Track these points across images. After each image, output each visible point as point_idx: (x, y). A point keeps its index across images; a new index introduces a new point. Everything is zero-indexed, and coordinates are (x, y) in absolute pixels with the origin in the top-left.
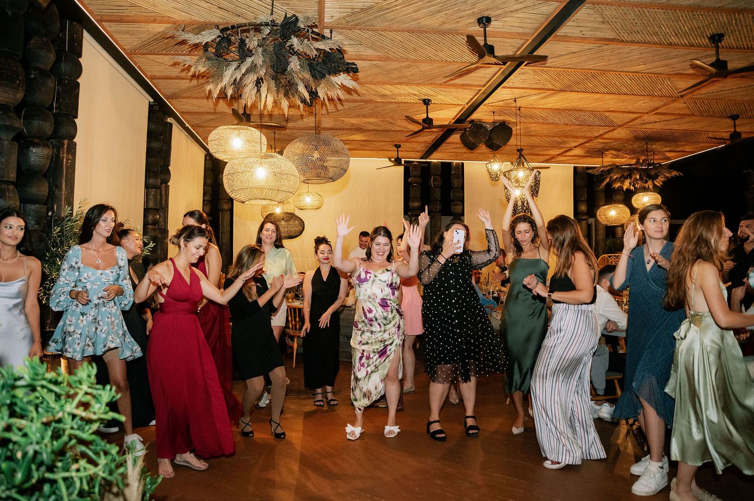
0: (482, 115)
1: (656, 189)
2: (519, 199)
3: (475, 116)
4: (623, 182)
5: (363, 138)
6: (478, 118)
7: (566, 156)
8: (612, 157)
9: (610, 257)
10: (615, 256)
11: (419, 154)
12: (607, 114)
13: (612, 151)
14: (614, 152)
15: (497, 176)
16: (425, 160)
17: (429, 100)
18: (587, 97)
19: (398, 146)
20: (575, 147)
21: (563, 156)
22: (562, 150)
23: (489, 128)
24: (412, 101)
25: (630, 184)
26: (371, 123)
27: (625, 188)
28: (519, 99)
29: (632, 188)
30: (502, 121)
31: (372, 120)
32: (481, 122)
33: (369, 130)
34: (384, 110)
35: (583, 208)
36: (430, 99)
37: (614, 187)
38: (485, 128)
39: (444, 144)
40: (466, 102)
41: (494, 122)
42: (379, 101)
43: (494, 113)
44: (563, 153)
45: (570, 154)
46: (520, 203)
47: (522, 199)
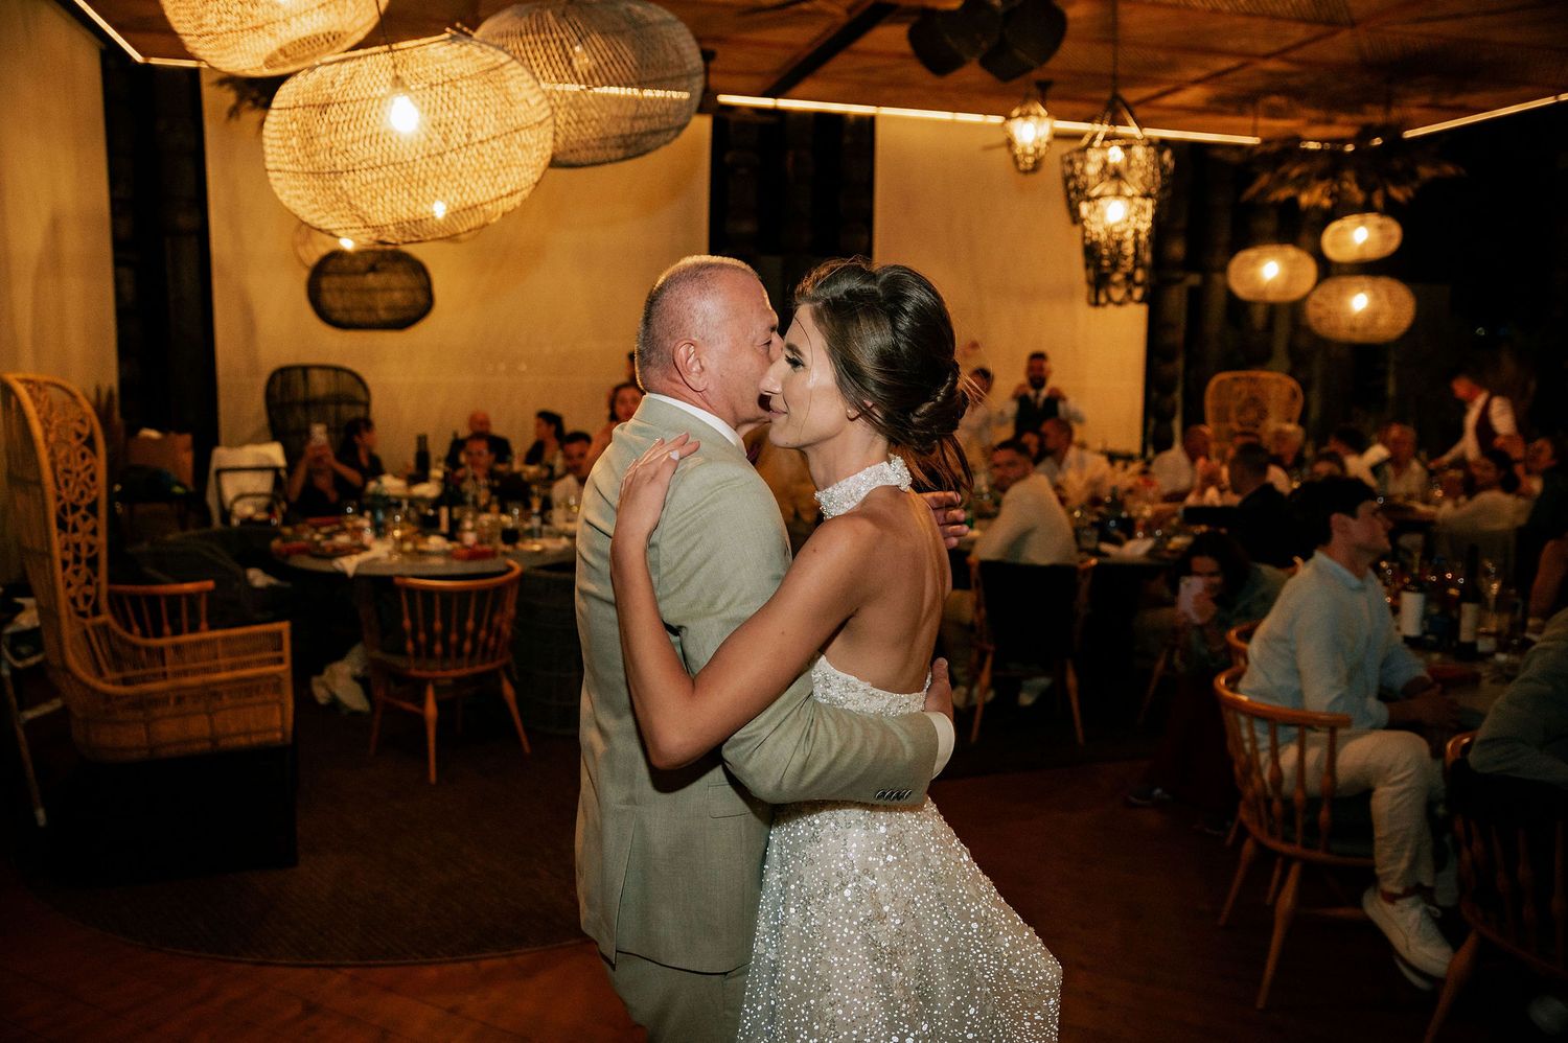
1: (1391, 209)
2: (1127, 234)
4: (1304, 189)
7: (1159, 107)
9: (1237, 379)
10: (1249, 377)
19: (709, 57)
20: (1197, 82)
21: (1149, 107)
22: (1153, 91)
27: (1304, 199)
29: (1327, 203)
37: (1273, 201)
44: (1154, 97)
45: (1169, 100)
46: (1129, 249)
47: (1137, 233)
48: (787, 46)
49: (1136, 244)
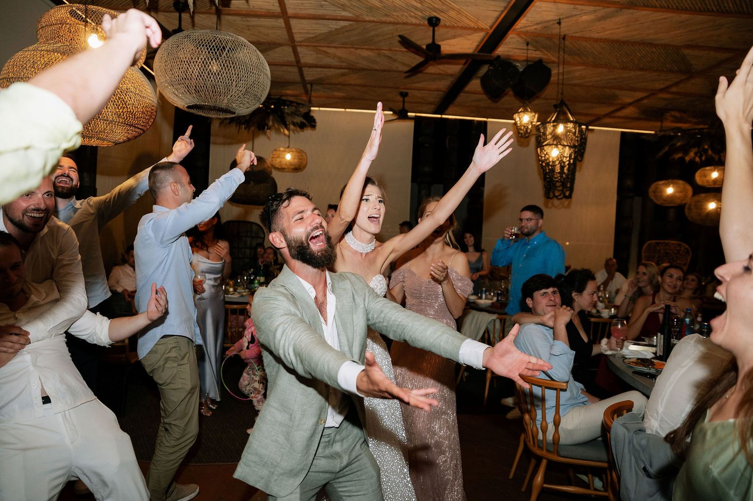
0: (510, 47)
2: (557, 162)
3: (502, 50)
4: (686, 153)
5: (358, 82)
6: (506, 53)
7: (615, 117)
8: (672, 122)
9: (658, 244)
10: (664, 243)
11: (432, 107)
12: (686, 52)
13: (673, 113)
14: (677, 114)
15: (527, 129)
16: (439, 116)
17: (438, 20)
18: (666, 19)
19: (404, 95)
20: (630, 104)
21: (610, 117)
22: (611, 109)
23: (521, 67)
24: (414, 21)
25: (696, 154)
26: (364, 58)
28: (565, 20)
29: (697, 159)
30: (537, 60)
31: (366, 53)
32: (509, 59)
33: (364, 69)
34: (377, 35)
35: (629, 183)
36: (438, 16)
37: (674, 159)
38: (515, 67)
39: (462, 94)
40: (489, 25)
41: (527, 61)
42: (367, 18)
43: (528, 44)
44: (613, 112)
45: (619, 114)
46: (558, 169)
47: (561, 162)
48: (438, 90)
49: (562, 168)
